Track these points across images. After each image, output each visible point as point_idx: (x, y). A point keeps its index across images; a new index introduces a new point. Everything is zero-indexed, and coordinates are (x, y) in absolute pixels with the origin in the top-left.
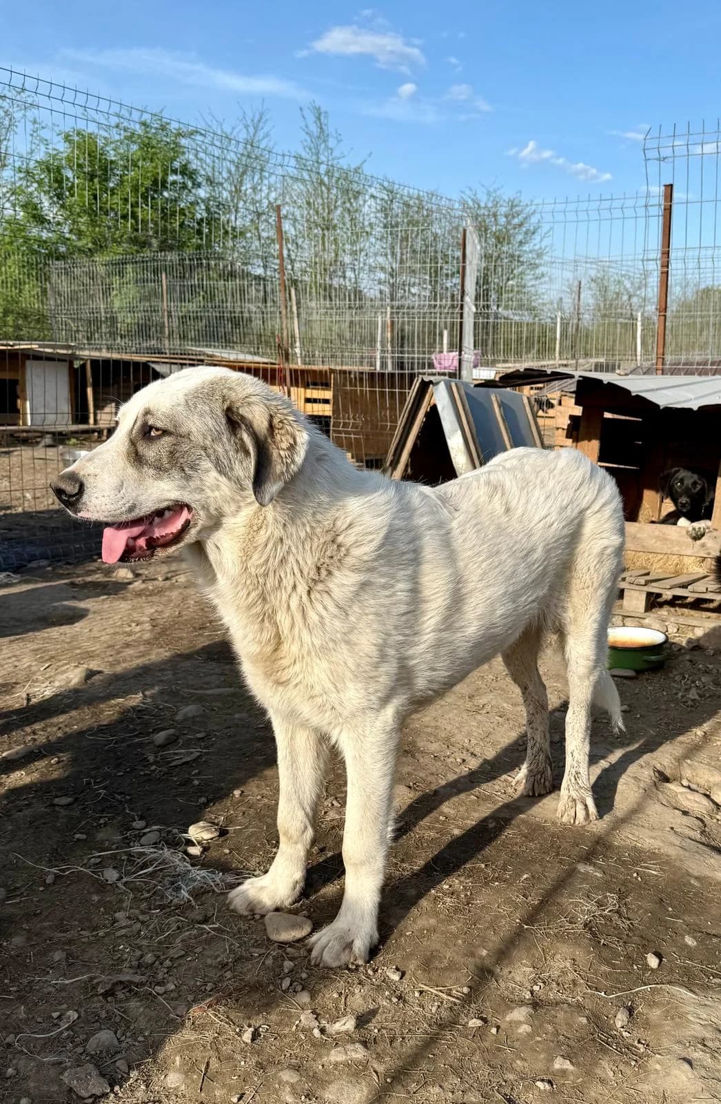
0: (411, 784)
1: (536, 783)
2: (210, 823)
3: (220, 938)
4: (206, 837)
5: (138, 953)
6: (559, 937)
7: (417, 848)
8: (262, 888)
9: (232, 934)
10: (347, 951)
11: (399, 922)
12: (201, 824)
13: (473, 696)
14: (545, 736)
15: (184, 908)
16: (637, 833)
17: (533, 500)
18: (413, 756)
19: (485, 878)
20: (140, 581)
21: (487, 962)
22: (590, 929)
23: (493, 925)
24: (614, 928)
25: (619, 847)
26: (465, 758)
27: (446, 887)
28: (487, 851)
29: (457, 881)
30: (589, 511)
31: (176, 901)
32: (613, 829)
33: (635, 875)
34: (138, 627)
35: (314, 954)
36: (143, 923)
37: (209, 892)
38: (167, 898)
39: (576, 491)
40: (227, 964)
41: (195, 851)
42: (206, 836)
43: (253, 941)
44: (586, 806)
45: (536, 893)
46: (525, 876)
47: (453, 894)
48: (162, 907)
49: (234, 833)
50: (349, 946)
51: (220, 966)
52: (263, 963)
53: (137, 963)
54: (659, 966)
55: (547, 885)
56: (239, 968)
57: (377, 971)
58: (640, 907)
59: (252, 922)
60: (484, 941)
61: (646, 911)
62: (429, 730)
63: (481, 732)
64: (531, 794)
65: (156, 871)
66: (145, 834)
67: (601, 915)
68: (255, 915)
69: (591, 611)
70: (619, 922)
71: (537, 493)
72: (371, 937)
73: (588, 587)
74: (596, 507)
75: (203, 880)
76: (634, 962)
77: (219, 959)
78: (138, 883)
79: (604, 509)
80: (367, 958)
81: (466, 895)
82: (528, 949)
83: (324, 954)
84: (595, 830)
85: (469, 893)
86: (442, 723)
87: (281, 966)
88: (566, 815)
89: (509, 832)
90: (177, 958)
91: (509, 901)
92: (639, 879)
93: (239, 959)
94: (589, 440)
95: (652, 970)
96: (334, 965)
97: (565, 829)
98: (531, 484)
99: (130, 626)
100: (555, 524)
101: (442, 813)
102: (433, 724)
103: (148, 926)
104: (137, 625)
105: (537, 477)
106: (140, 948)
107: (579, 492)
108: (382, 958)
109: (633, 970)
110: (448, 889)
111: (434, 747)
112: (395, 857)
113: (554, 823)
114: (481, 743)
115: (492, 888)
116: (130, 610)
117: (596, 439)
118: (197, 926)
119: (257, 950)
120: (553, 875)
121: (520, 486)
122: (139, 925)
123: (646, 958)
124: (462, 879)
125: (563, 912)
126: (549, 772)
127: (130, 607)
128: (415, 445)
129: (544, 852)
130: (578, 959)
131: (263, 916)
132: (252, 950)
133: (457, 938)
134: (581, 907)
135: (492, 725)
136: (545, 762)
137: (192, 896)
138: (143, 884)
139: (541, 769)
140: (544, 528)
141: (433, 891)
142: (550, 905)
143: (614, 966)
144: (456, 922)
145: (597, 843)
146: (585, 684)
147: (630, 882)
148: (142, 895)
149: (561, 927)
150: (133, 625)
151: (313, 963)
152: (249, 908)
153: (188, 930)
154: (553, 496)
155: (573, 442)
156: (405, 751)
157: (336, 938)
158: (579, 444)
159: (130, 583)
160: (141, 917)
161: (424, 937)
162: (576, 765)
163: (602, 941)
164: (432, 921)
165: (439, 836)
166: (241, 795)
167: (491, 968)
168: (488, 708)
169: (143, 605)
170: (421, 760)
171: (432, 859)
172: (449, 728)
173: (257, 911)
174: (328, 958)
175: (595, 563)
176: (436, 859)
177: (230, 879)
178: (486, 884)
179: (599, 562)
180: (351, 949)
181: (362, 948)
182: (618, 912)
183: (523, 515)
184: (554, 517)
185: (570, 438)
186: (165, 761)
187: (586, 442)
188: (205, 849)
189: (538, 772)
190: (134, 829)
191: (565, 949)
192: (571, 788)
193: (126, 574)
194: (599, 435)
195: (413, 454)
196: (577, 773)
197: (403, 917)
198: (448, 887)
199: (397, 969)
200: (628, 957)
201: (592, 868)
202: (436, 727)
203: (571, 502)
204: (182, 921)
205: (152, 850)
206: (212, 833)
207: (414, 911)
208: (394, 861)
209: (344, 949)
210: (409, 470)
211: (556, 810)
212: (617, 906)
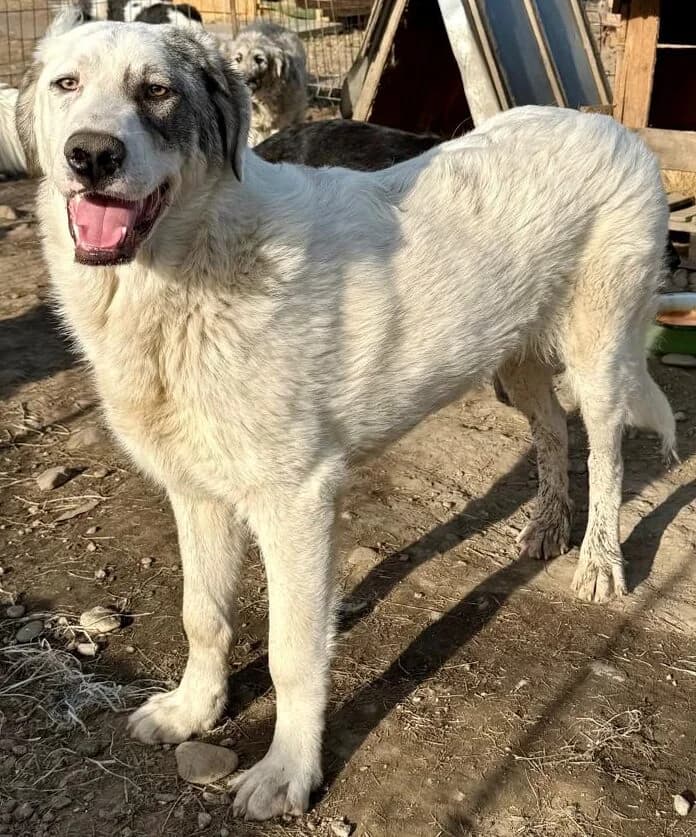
0: (379, 544)
1: (546, 543)
2: (110, 607)
3: (118, 779)
4: (102, 630)
5: (11, 802)
6: (561, 773)
7: (382, 641)
8: (172, 709)
9: (132, 773)
10: (280, 799)
11: (352, 753)
12: (97, 610)
13: (472, 402)
14: (561, 480)
15: (70, 735)
16: (677, 612)
17: (519, 195)
18: (385, 502)
19: (470, 686)
20: (24, 226)
21: (464, 810)
22: (603, 760)
23: (474, 758)
24: (635, 756)
25: (651, 634)
26: (454, 501)
27: (416, 700)
28: (475, 643)
29: (431, 691)
30: (605, 207)
31: (61, 725)
32: (646, 607)
33: (669, 677)
34: (20, 300)
35: (237, 801)
36: (18, 756)
37: (104, 711)
38: (51, 721)
39: (586, 180)
40: (125, 816)
41: (88, 649)
42: (103, 627)
43: (160, 783)
44: (611, 577)
45: (534, 709)
46: (522, 683)
47: (424, 710)
48: (44, 734)
49: (141, 620)
50: (282, 791)
51: (116, 820)
52: (172, 814)
53: (8, 816)
54: (689, 811)
55: (548, 696)
56: (140, 823)
57: (319, 823)
58: (671, 726)
59: (160, 755)
60: (460, 780)
61: (679, 731)
62: (409, 458)
63: (479, 459)
64: (538, 556)
65: (37, 681)
66: (22, 625)
67: (617, 739)
68: (163, 746)
69: (604, 340)
70: (642, 749)
71: (525, 185)
72: (312, 777)
73: (601, 308)
74: (617, 200)
75: (96, 696)
76: (657, 806)
77: (114, 811)
78: (12, 699)
79: (629, 204)
80: (307, 806)
81: (442, 712)
82: (519, 791)
83: (250, 801)
84: (620, 609)
85: (446, 709)
86: (428, 447)
87: (195, 819)
88: (582, 589)
89: (505, 615)
90: (61, 809)
91: (497, 722)
92: (674, 683)
93: (141, 809)
94: (645, 17)
95: (680, 818)
96: (263, 816)
97: (580, 609)
98: (519, 172)
99: (10, 298)
100: (548, 229)
101: (417, 588)
102: (415, 448)
103: (25, 761)
104: (20, 297)
105: (529, 162)
106: (14, 793)
107: (591, 182)
108: (326, 805)
109: (655, 817)
110: (419, 703)
111: (414, 485)
112: (352, 656)
113: (567, 600)
114: (479, 477)
115: (477, 701)
116: (9, 271)
117: (654, 15)
118: (88, 760)
119: (166, 796)
120: (558, 682)
121: (501, 177)
122: (12, 760)
123: (673, 799)
124: (438, 687)
125: (568, 736)
126: (566, 525)
127: (10, 266)
128: (400, 26)
129: (550, 645)
130: (582, 803)
131: (174, 746)
132: (158, 796)
133: (426, 775)
134: (592, 729)
135: (495, 449)
136: (562, 512)
137: (82, 718)
138: (18, 701)
139: (555, 522)
140: (530, 233)
141: (399, 707)
142: (552, 726)
143: (629, 813)
144: (426, 752)
145: (622, 630)
146: (601, 428)
147: (662, 688)
148: (18, 716)
149: (564, 757)
150: (14, 296)
151: (235, 814)
152: (155, 737)
153: (76, 768)
154: (549, 190)
155: (622, 19)
156: (374, 493)
157: (266, 781)
158: (630, 22)
159: (10, 228)
160: (15, 749)
161: (383, 775)
162: (600, 521)
163: (617, 776)
164: (395, 751)
165: (411, 622)
166: (151, 564)
167: (469, 818)
168: (492, 421)
169: (28, 263)
170: (395, 507)
171: (401, 657)
172: (435, 454)
173: (166, 740)
174: (255, 808)
175: (611, 277)
176: (405, 658)
177: (133, 692)
178: (470, 694)
179: (617, 275)
180: (286, 794)
181: (300, 794)
182: (641, 733)
183: (500, 216)
184: (546, 218)
185: (618, 12)
186: (50, 514)
187: (640, 19)
188: (102, 646)
189: (551, 525)
190: (9, 617)
191: (566, 790)
192: (593, 552)
193: (6, 213)
194: (658, 10)
195: (396, 39)
196: (602, 532)
197: (357, 745)
198: (419, 699)
199: (346, 821)
200: (650, 799)
201: (612, 670)
202: (419, 454)
203: (577, 196)
204: (69, 754)
205: (31, 650)
206: (110, 623)
207: (372, 736)
208: (351, 661)
209: (276, 795)
210: (393, 61)
211: (571, 581)
212: (640, 726)
